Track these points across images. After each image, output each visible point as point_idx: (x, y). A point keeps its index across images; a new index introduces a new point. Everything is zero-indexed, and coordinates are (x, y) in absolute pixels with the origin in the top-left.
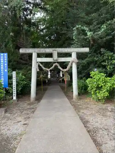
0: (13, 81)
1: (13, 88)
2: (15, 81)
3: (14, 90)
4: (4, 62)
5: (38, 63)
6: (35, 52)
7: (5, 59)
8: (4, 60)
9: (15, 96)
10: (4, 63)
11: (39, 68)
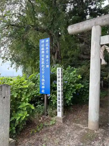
0: (58, 83)
1: (58, 97)
2: (60, 83)
3: (59, 99)
4: (45, 52)
5: (103, 47)
6: (96, 25)
7: (47, 48)
8: (45, 51)
9: (61, 110)
10: (45, 54)
11: (105, 59)
